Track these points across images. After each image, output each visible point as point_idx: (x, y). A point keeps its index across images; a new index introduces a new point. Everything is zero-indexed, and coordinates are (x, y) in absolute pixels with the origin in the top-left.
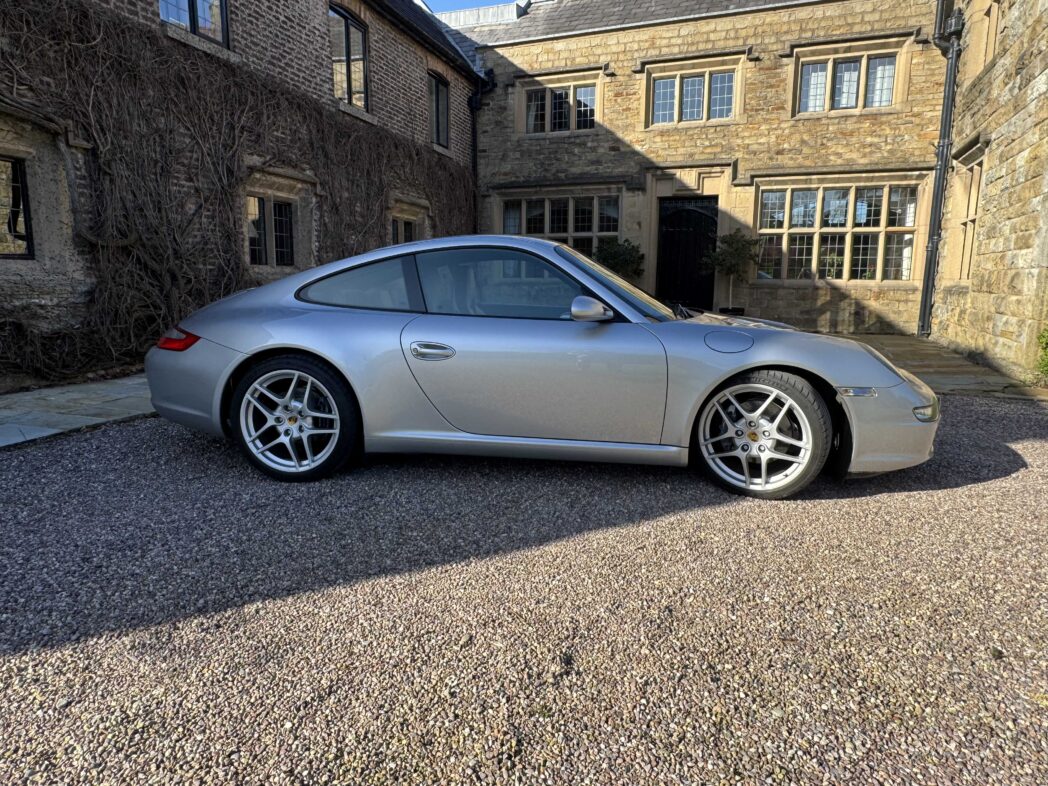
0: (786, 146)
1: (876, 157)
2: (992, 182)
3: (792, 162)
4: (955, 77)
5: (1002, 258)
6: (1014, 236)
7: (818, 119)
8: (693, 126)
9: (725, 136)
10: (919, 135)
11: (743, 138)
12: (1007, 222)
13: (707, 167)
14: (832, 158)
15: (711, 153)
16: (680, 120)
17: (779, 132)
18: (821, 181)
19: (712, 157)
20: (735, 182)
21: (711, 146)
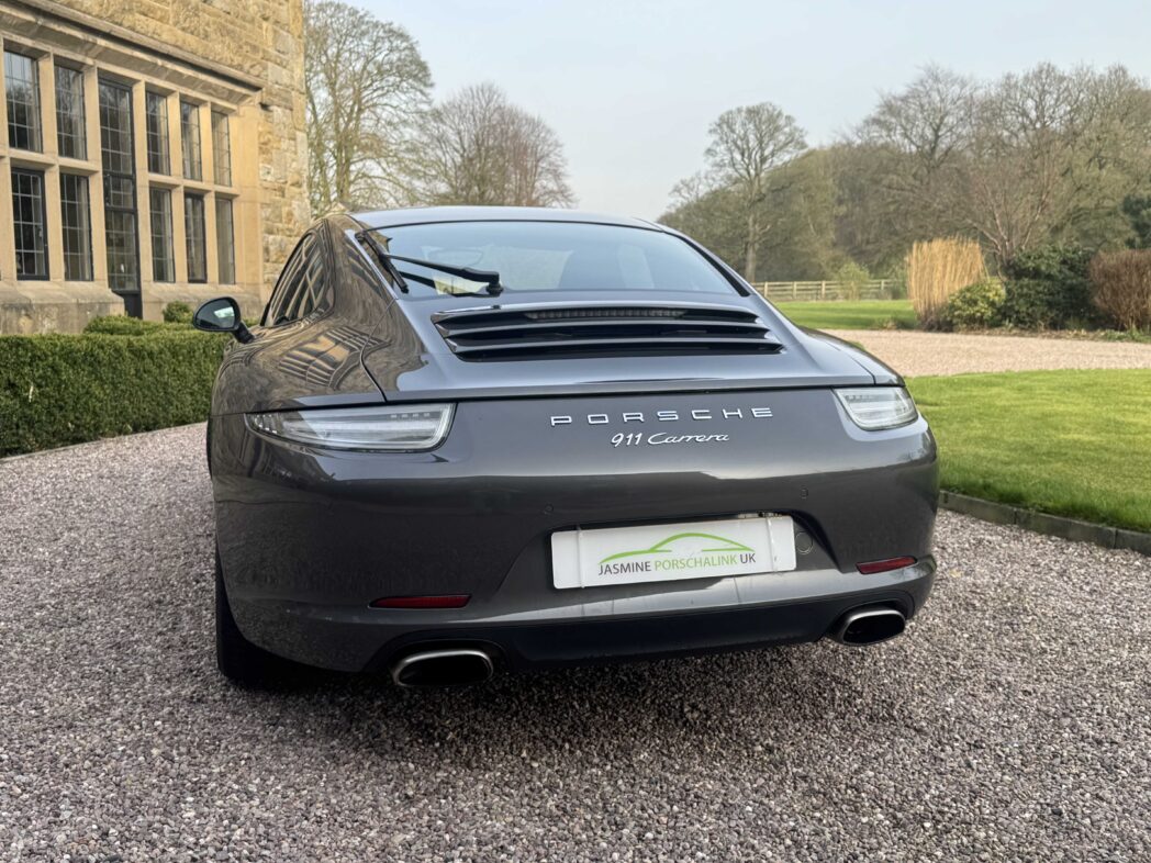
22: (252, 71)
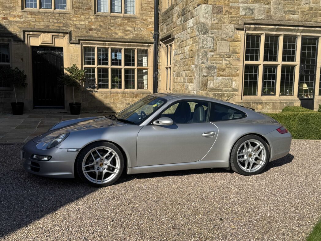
0: (93, 27)
1: (131, 36)
2: (176, 55)
3: (97, 35)
4: (158, 7)
5: (183, 85)
6: (186, 78)
7: (106, 16)
8: (48, 12)
9: (64, 19)
10: (147, 29)
11: (73, 21)
12: (184, 72)
13: (56, 33)
14: (113, 35)
15: (58, 26)
16: (40, 8)
17: (90, 20)
18: (110, 45)
19: (59, 28)
20: (71, 42)
21: (57, 23)
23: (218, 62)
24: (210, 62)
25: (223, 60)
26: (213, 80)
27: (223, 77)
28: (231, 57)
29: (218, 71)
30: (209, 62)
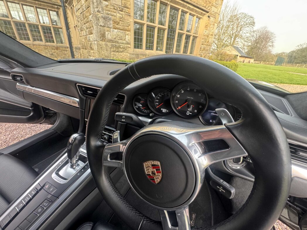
2: (77, 11)
5: (86, 38)
12: (85, 25)
22: (208, 8)
23: (113, 13)
24: (106, 12)
25: (117, 12)
26: (110, 31)
27: (118, 30)
28: (123, 11)
29: (114, 24)
30: (104, 12)
